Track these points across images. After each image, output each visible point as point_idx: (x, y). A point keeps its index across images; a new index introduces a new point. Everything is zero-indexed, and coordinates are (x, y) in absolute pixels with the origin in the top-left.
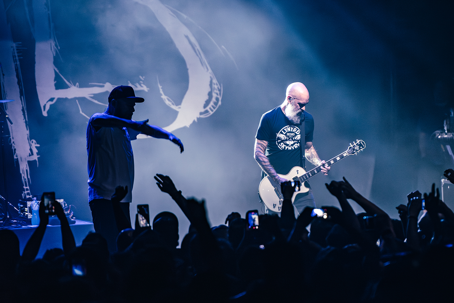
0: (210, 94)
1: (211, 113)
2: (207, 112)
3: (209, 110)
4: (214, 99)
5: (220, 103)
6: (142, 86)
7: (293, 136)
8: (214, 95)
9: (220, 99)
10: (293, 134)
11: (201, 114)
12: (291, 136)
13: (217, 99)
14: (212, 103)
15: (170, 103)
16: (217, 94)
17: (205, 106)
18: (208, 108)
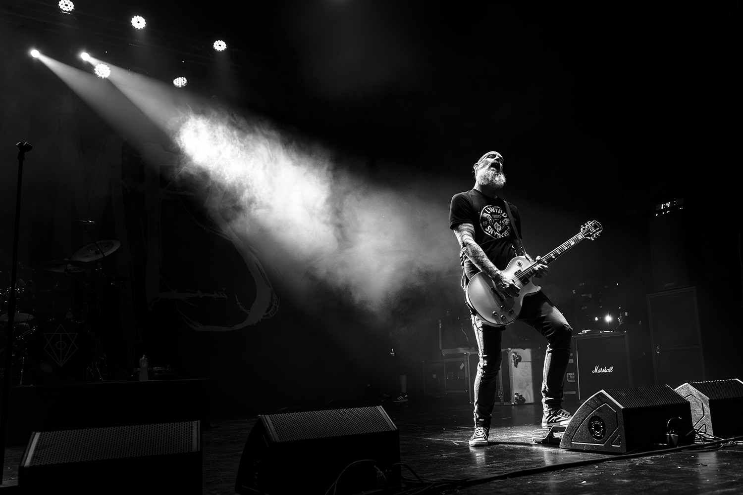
0: (271, 304)
1: (271, 316)
2: (268, 315)
3: (270, 314)
4: (273, 307)
5: (277, 310)
6: (223, 295)
7: (499, 219)
8: (274, 304)
9: (278, 307)
10: (498, 216)
11: (264, 316)
12: (497, 219)
13: (276, 307)
14: (272, 310)
15: (243, 308)
16: (276, 303)
17: (267, 312)
18: (269, 313)
